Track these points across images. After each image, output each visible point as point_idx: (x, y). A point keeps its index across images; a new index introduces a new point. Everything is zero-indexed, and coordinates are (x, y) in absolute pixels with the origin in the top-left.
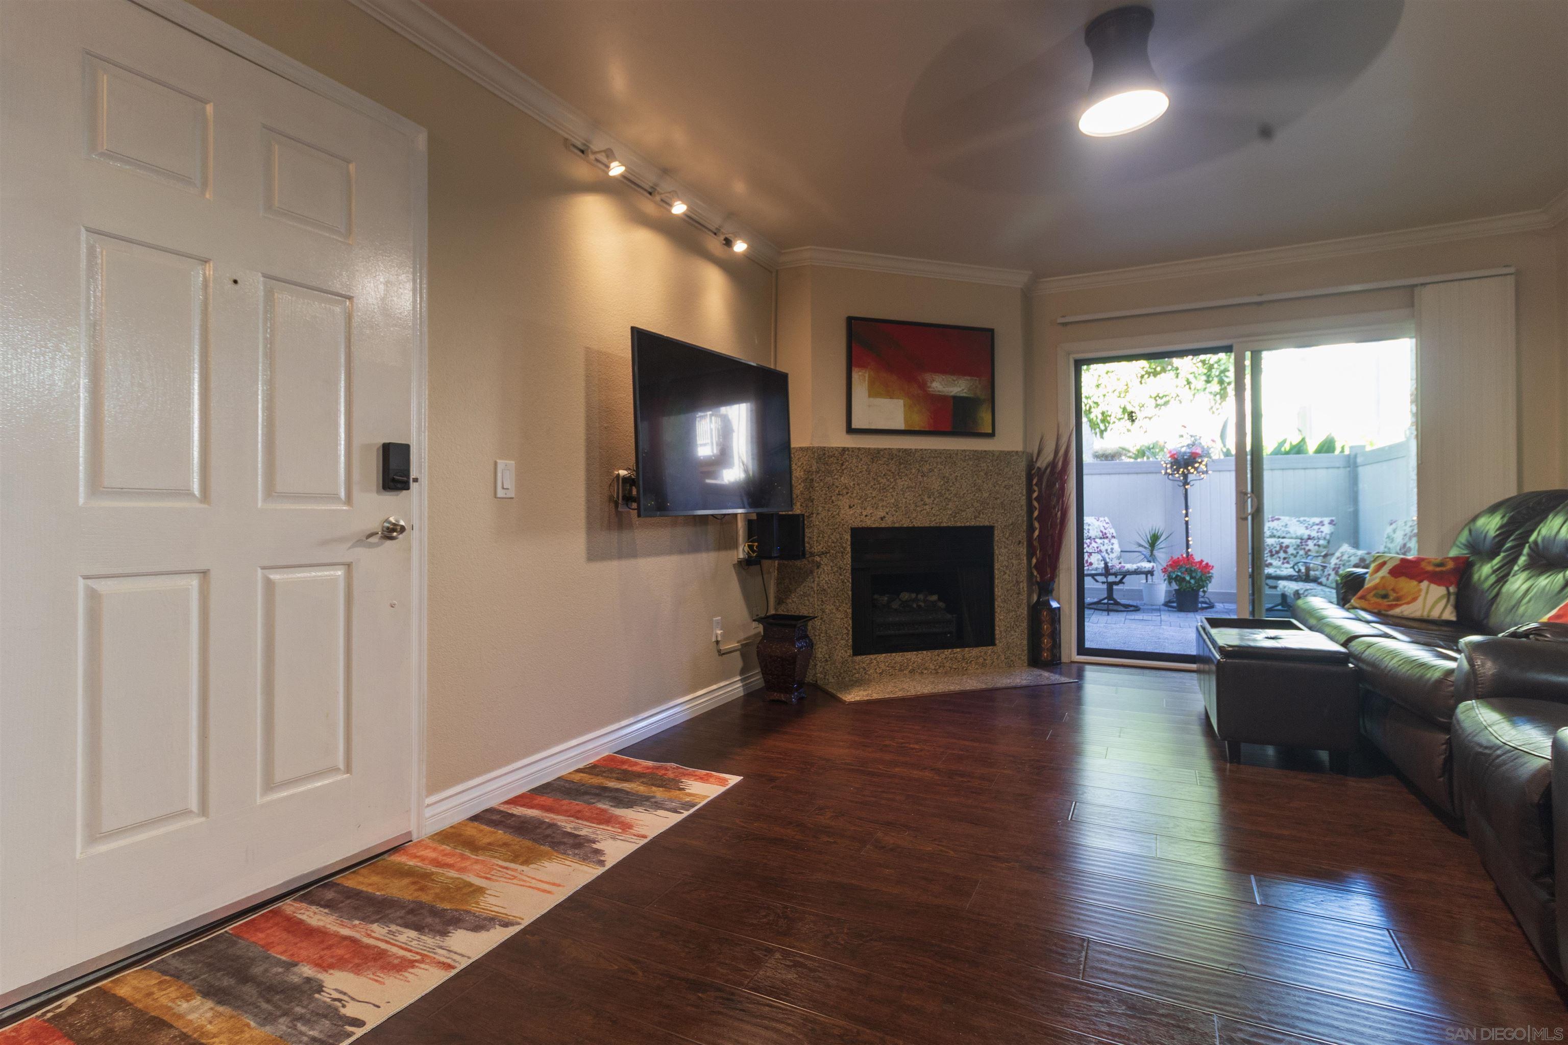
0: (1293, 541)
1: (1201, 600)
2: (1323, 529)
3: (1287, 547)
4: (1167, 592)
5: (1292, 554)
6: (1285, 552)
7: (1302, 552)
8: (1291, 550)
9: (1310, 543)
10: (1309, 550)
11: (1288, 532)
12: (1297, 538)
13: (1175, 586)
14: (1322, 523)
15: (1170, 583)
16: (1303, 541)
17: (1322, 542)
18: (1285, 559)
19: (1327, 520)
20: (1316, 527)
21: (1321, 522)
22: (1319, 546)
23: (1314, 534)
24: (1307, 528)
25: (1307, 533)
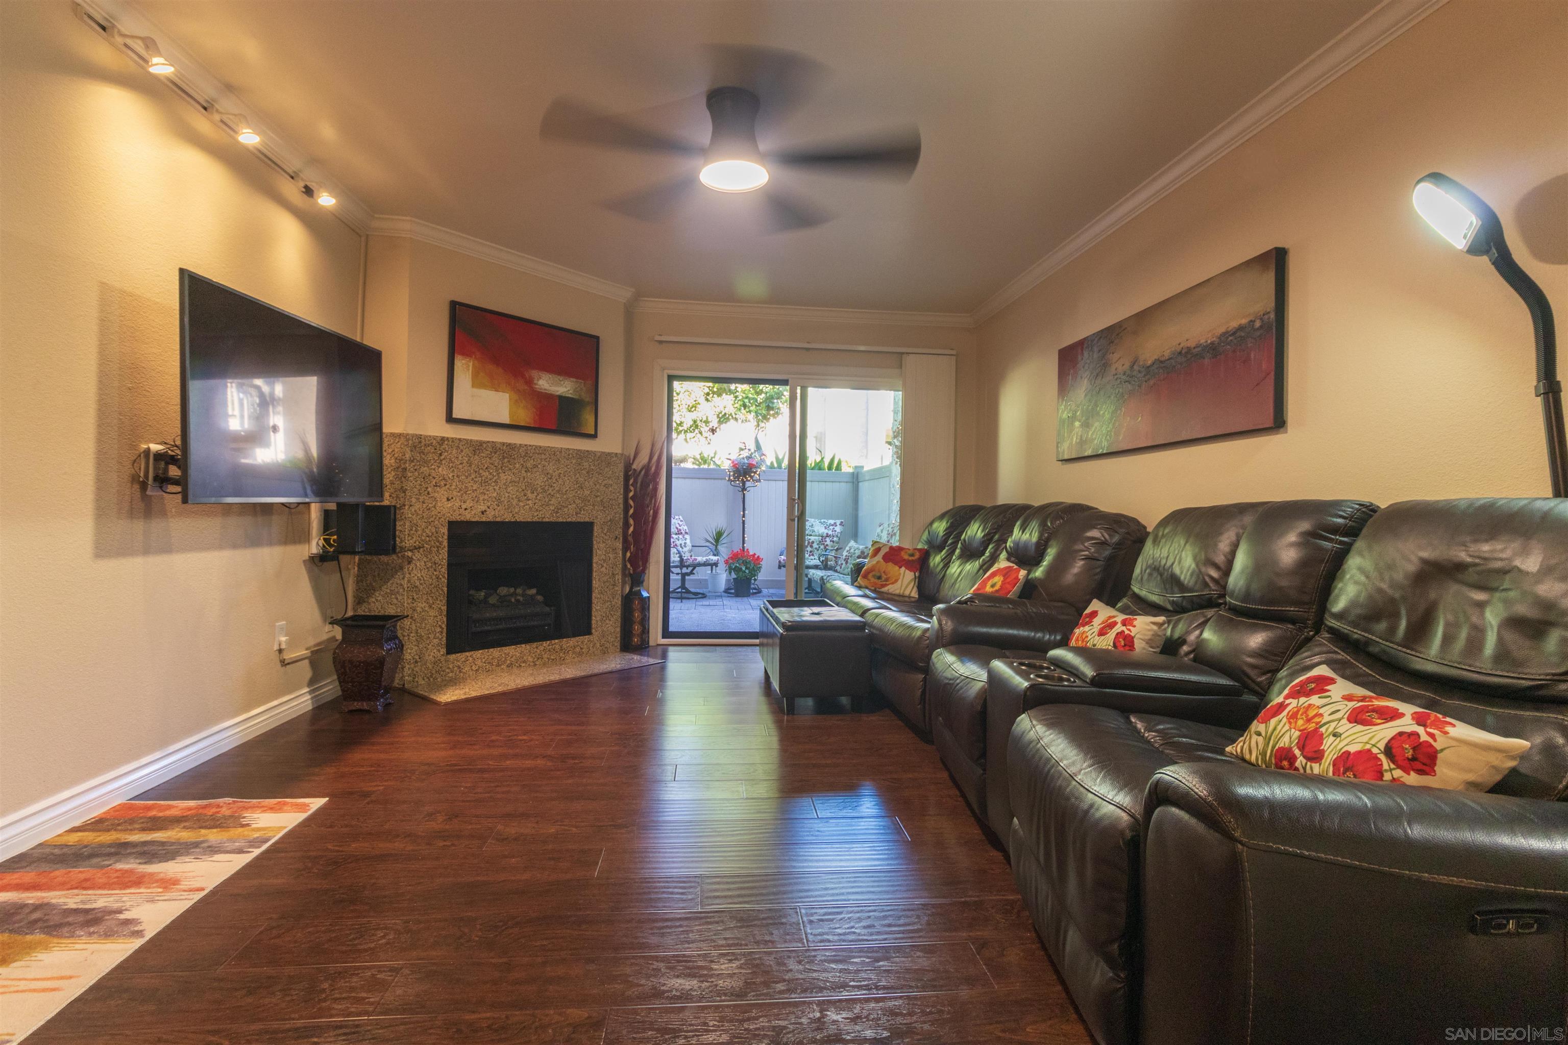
0: (817, 538)
1: (752, 586)
2: (836, 528)
3: (813, 542)
4: (728, 581)
5: (816, 548)
6: (811, 547)
7: (822, 547)
8: (815, 545)
9: (828, 539)
10: (827, 545)
11: (814, 531)
12: (819, 536)
13: (734, 576)
14: (835, 524)
15: (730, 573)
16: (824, 537)
17: (835, 539)
18: (811, 552)
19: (838, 522)
20: (831, 527)
21: (835, 523)
22: (833, 542)
23: (830, 533)
24: (826, 528)
25: (826, 531)
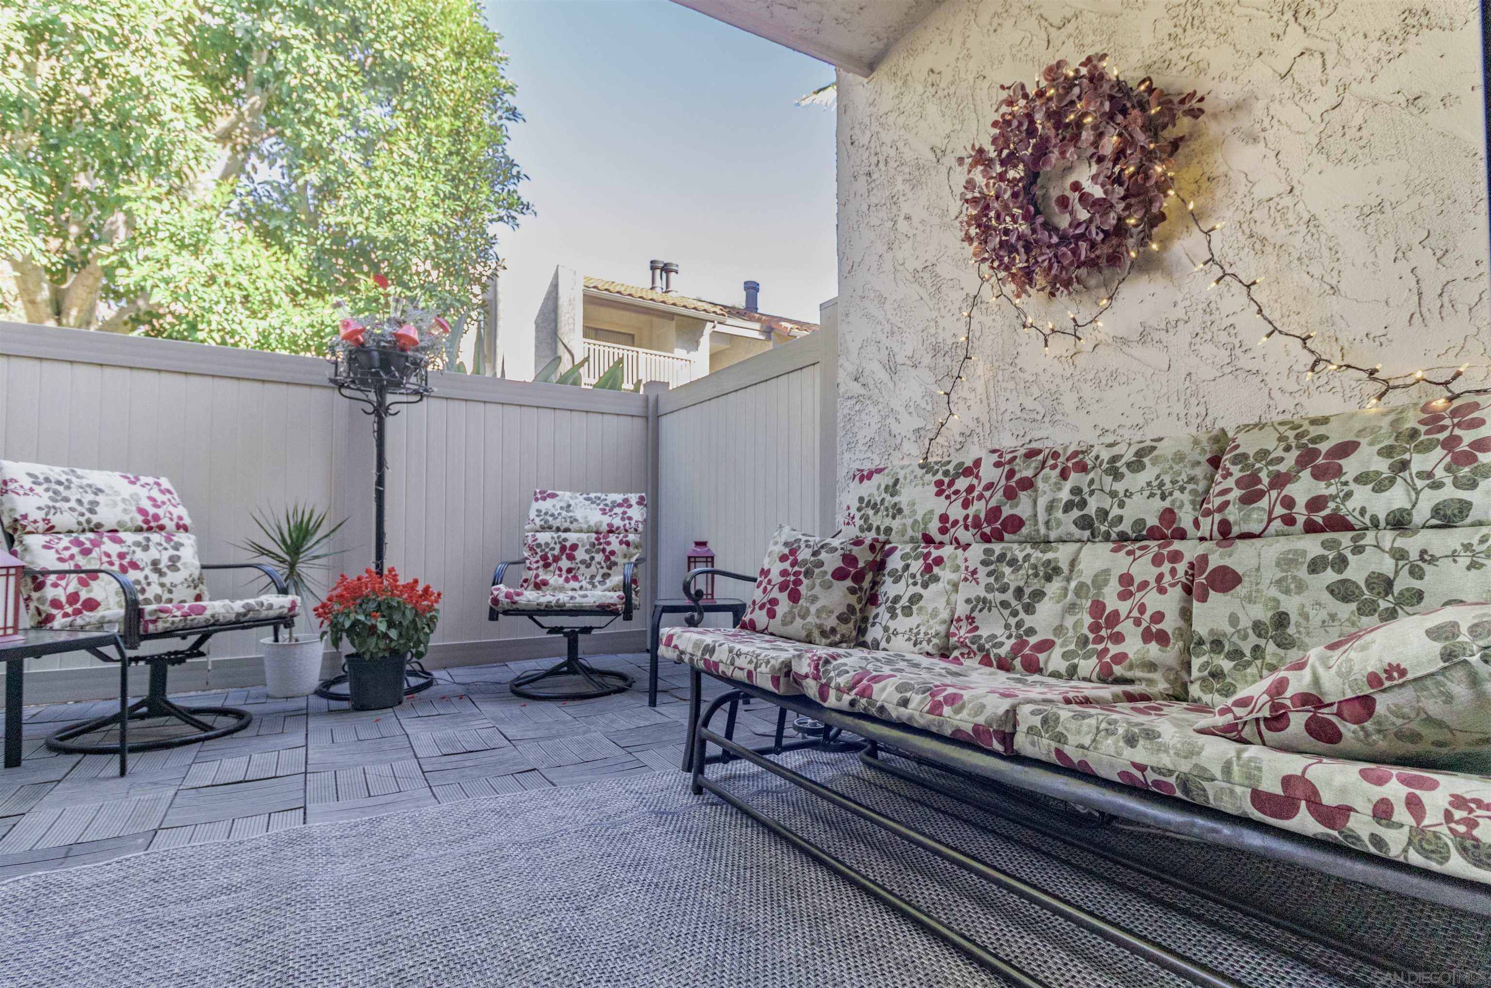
0: (584, 536)
1: (408, 667)
2: (630, 512)
3: (574, 547)
4: (330, 659)
5: (583, 562)
6: (571, 558)
7: (599, 557)
8: (580, 554)
9: (612, 538)
10: (613, 553)
11: (574, 520)
12: (589, 531)
13: (347, 647)
14: (626, 503)
15: (336, 642)
16: (601, 535)
17: (631, 537)
18: (569, 571)
19: (634, 498)
20: (618, 510)
21: (626, 500)
22: (628, 544)
23: (617, 522)
24: (604, 511)
25: (606, 519)
